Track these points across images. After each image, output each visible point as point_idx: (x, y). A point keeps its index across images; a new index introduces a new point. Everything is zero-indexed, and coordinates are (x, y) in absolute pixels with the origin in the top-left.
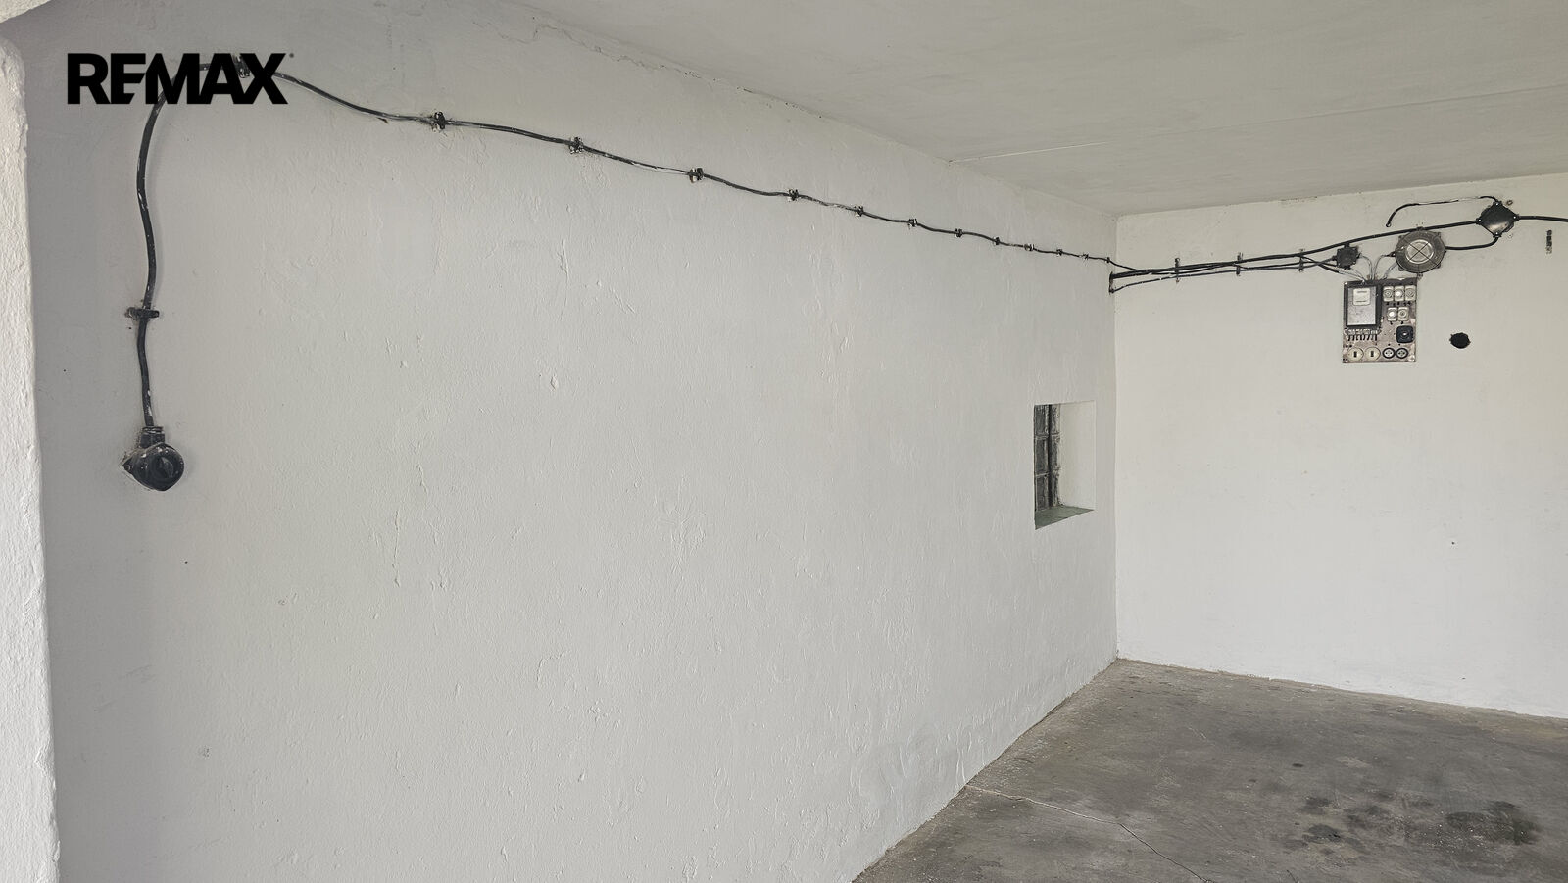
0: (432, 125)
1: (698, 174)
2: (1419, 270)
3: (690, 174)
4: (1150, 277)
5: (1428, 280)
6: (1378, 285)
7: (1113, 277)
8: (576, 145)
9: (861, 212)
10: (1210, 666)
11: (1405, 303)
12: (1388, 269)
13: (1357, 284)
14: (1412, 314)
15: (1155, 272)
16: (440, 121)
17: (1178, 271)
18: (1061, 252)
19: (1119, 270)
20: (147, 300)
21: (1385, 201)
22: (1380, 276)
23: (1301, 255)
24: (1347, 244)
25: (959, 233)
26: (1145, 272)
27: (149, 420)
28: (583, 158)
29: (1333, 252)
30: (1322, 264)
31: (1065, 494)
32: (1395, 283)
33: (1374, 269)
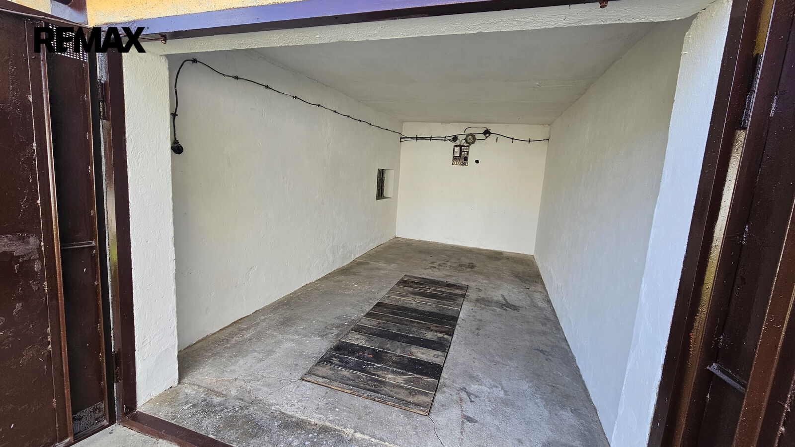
0: (235, 79)
1: (296, 97)
2: (470, 144)
3: (293, 97)
4: (410, 139)
5: (472, 146)
6: (461, 146)
7: (401, 138)
8: (267, 87)
9: (335, 112)
10: (417, 238)
11: (466, 151)
12: (463, 143)
13: (457, 146)
14: (468, 154)
15: (411, 138)
16: (237, 78)
17: (417, 138)
18: (387, 130)
19: (403, 137)
20: (176, 112)
21: (464, 126)
22: (462, 144)
23: (445, 137)
24: (455, 136)
25: (360, 121)
26: (409, 138)
27: (175, 138)
28: (268, 90)
29: (452, 137)
30: (450, 140)
31: (385, 194)
32: (464, 146)
33: (461, 143)
